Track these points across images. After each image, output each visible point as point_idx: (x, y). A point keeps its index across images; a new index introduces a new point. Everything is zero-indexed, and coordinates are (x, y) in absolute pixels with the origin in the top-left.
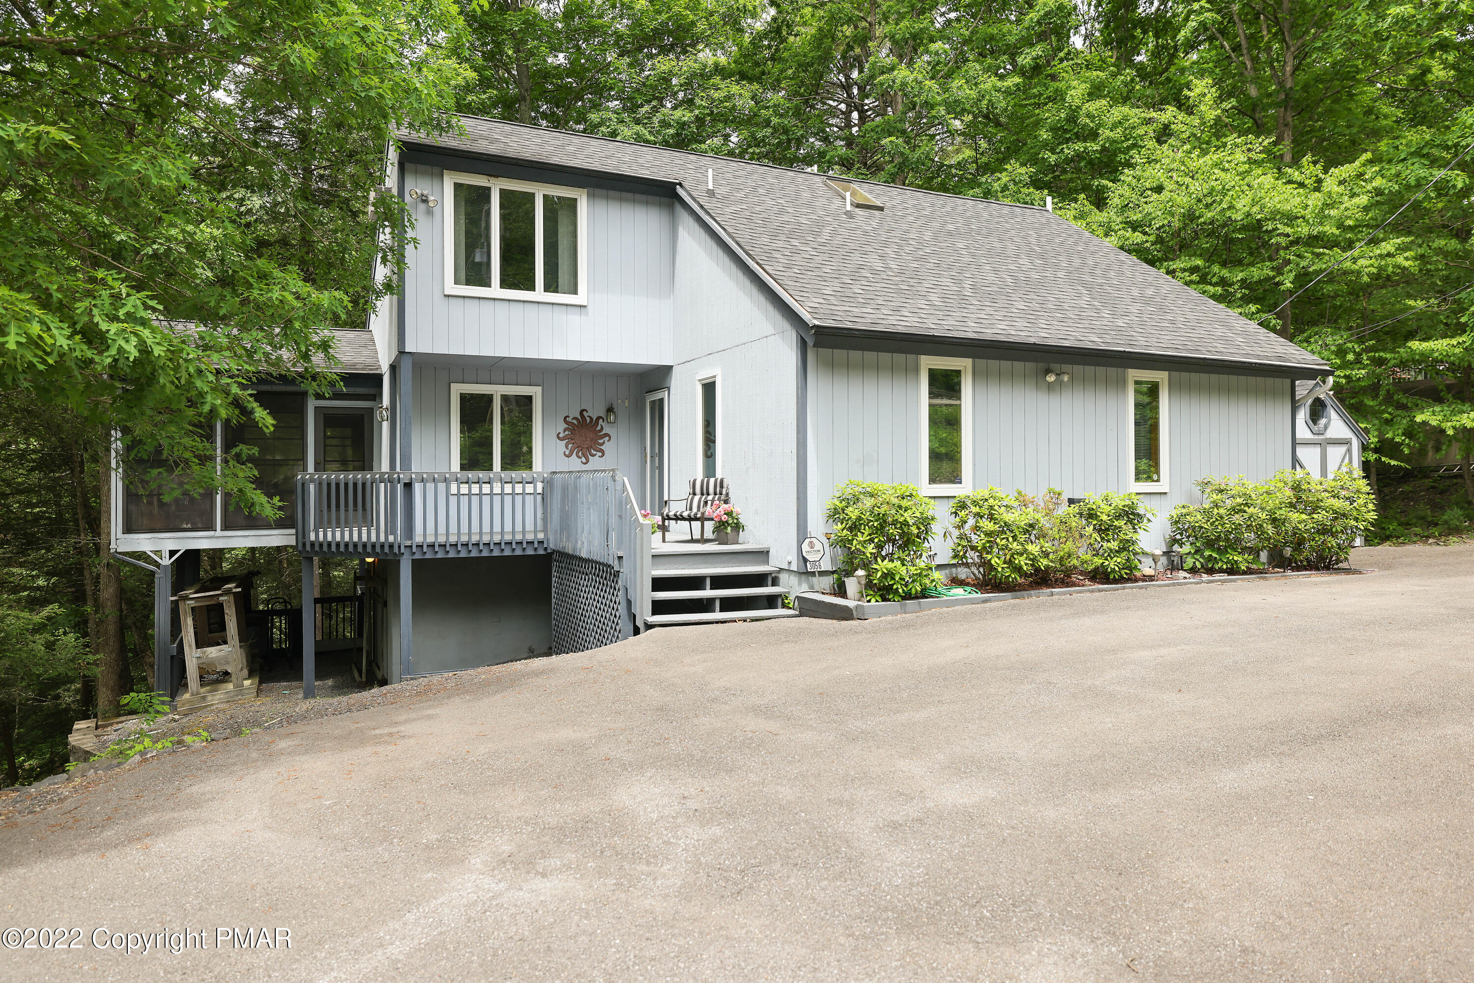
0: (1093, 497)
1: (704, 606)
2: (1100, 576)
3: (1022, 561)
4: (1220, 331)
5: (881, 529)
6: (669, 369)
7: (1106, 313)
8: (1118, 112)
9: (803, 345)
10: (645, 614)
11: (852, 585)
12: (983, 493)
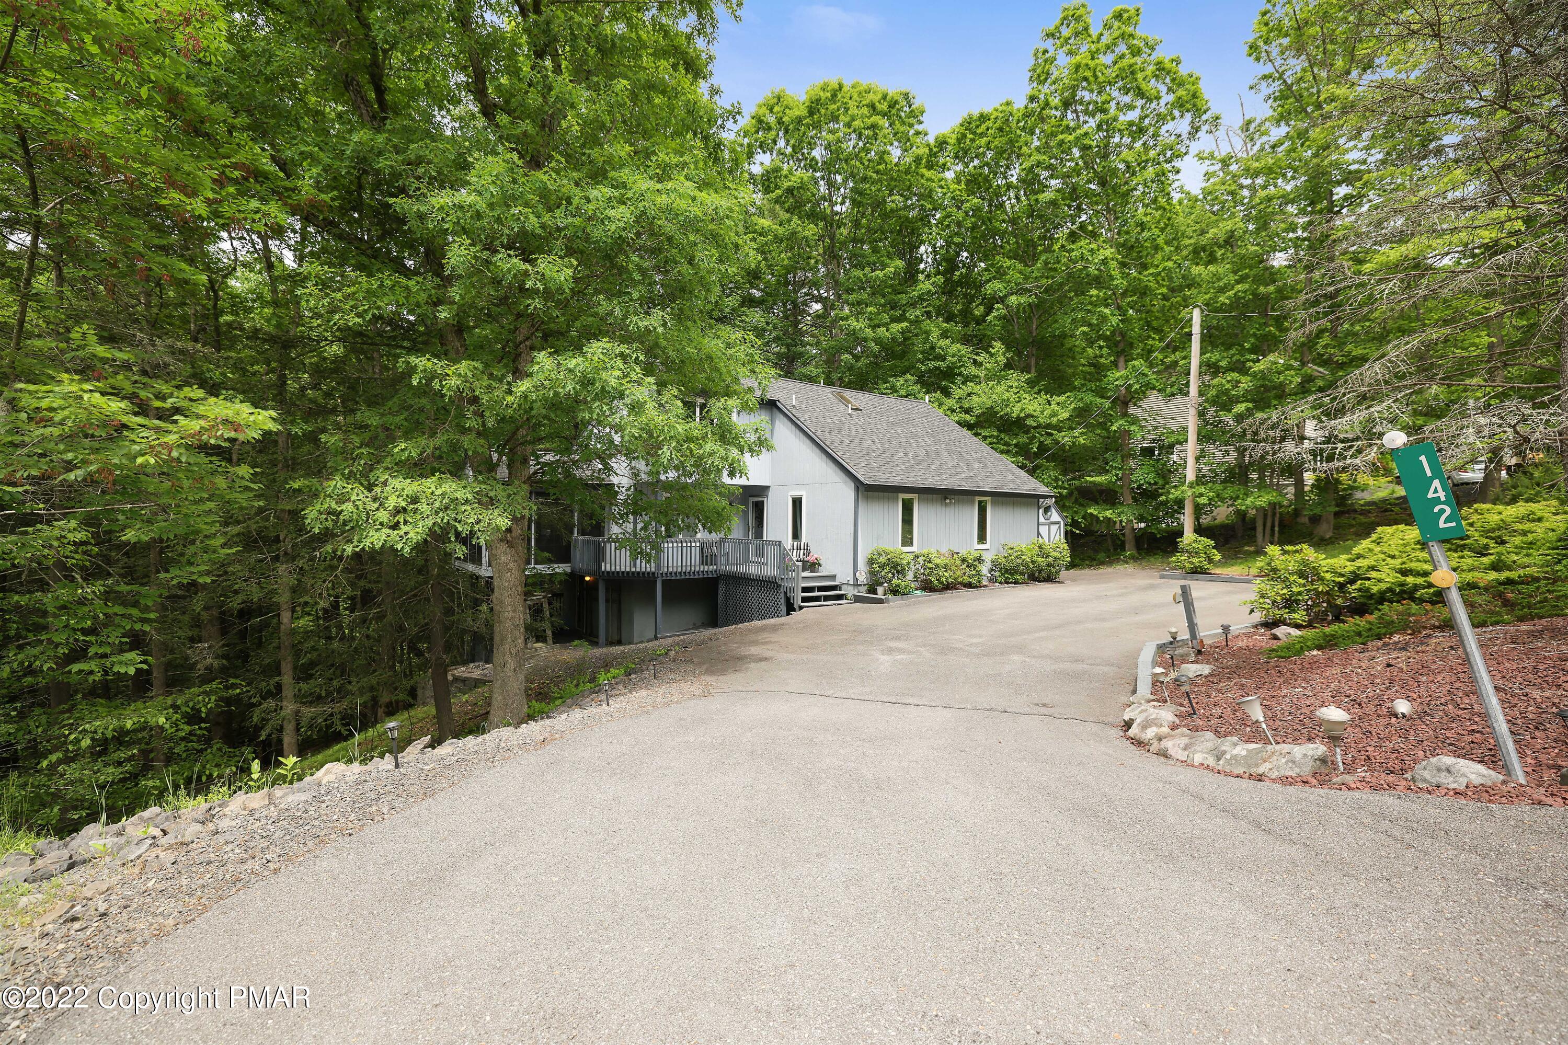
0: (963, 552)
1: (817, 599)
2: (969, 585)
3: (943, 579)
4: (1010, 477)
5: (894, 567)
6: (768, 487)
7: (965, 469)
8: (956, 347)
9: (857, 489)
10: (798, 602)
11: (880, 590)
12: (925, 551)
